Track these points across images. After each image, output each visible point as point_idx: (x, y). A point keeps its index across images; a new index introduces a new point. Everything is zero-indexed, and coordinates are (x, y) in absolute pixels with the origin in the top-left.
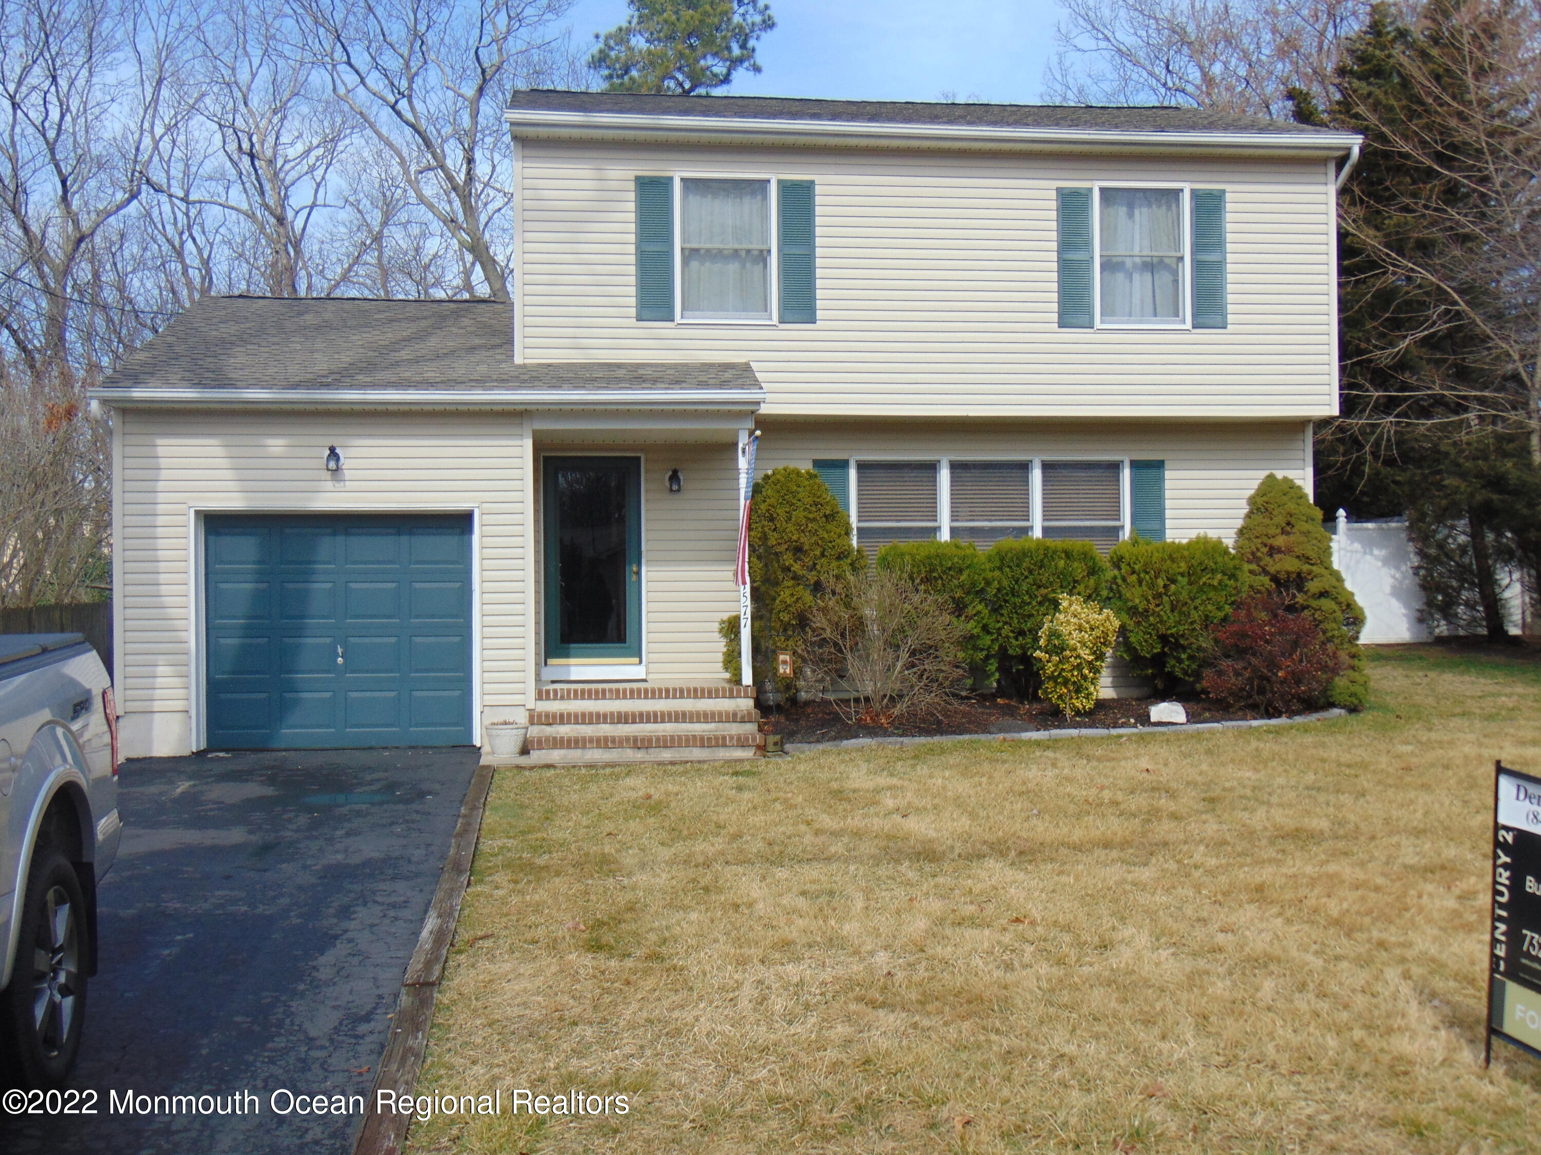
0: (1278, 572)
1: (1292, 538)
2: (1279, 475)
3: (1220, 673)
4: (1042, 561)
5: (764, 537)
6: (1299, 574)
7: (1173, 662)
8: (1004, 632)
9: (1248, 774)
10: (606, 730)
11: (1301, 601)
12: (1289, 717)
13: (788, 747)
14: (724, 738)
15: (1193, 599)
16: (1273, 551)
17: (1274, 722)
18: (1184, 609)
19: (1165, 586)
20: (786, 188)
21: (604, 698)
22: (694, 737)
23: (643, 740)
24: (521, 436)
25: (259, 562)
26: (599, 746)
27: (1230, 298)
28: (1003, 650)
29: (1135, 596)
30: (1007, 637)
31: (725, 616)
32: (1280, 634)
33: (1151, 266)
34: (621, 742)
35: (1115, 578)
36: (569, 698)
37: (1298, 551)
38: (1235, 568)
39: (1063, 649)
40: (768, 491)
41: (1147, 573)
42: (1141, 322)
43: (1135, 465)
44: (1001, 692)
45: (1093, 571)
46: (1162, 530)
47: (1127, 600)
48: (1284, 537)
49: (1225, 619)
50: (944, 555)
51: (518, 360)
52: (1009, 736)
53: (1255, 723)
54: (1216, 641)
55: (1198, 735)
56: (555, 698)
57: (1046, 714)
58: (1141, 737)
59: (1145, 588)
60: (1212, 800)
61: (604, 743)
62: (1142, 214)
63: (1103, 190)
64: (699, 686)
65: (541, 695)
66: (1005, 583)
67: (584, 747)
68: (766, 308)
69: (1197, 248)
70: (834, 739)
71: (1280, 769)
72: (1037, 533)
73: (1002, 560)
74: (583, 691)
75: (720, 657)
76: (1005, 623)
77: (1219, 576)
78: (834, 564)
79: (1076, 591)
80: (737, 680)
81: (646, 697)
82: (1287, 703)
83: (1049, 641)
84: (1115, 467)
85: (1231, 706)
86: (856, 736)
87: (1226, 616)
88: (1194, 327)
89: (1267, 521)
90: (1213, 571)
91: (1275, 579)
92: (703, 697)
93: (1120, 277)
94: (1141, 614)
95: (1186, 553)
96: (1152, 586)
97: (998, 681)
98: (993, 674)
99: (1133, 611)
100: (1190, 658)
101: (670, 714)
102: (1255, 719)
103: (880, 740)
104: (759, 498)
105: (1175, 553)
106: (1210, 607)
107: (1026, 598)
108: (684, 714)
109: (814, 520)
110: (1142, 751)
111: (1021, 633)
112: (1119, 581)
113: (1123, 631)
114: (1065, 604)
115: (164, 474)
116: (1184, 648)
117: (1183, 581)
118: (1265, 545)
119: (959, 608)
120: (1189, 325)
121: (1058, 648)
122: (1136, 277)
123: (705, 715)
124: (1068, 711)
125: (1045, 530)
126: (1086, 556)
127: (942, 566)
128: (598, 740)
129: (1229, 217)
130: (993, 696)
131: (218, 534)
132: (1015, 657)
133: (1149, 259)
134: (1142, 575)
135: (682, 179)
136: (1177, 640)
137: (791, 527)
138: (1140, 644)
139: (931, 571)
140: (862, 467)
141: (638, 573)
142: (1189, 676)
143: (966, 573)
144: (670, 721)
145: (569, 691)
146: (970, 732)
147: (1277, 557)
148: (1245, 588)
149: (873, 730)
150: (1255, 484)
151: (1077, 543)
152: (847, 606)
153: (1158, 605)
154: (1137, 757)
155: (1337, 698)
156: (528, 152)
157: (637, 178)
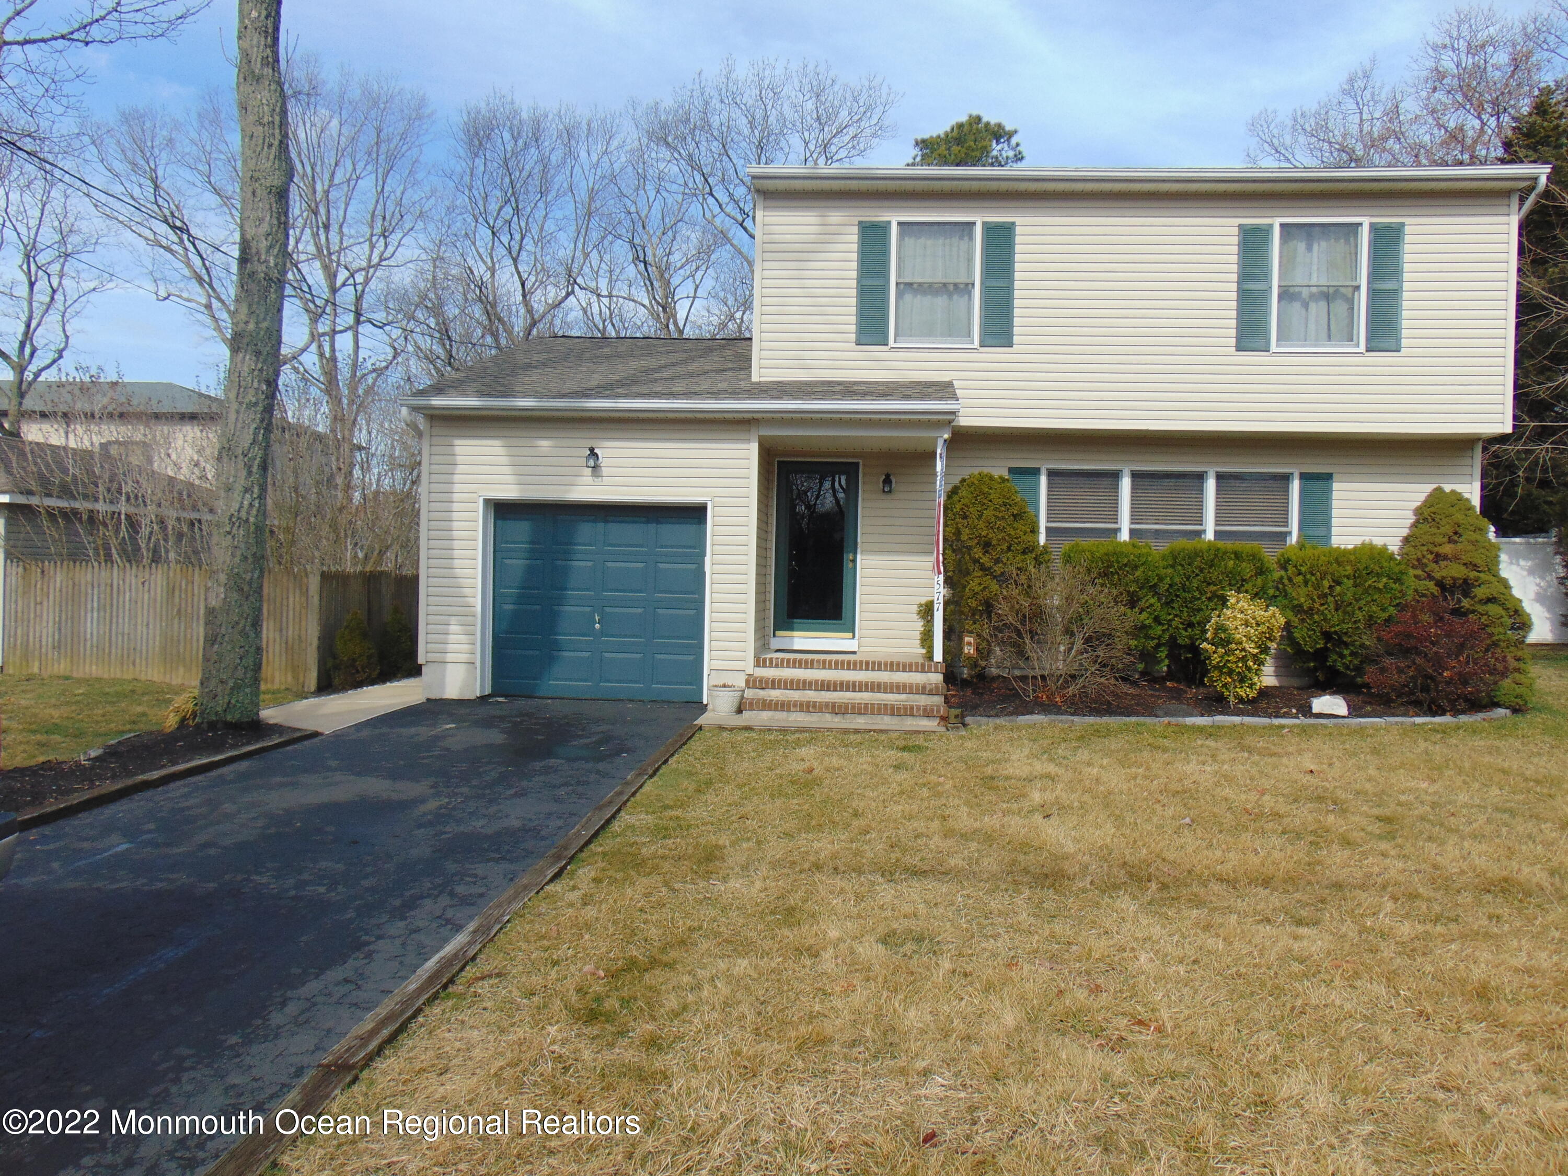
0: (1443, 578)
1: (1459, 546)
2: (1448, 488)
3: (1383, 670)
4: (1212, 561)
5: (958, 533)
6: (1465, 581)
7: (1335, 657)
8: (1174, 624)
9: (1424, 785)
10: (810, 695)
11: (1467, 606)
12: (1454, 716)
13: (968, 719)
14: (912, 708)
15: (1357, 600)
16: (1438, 558)
17: (1437, 719)
18: (1349, 609)
19: (1330, 587)
20: (989, 229)
21: (812, 668)
22: (886, 705)
23: (840, 707)
24: (749, 441)
25: (532, 542)
26: (801, 711)
27: (1405, 323)
28: (1173, 639)
29: (1301, 595)
30: (1177, 628)
31: (923, 600)
32: (1447, 636)
33: (1328, 296)
34: (821, 708)
35: (1281, 578)
36: (782, 666)
37: (1466, 558)
38: (1401, 573)
39: (1229, 643)
40: (963, 493)
41: (1313, 575)
42: (1315, 346)
43: (1304, 477)
44: (1170, 676)
45: (1261, 571)
46: (1328, 536)
47: (1293, 599)
48: (1451, 545)
49: (1388, 620)
50: (1122, 553)
51: (755, 378)
52: (1173, 720)
53: (1419, 720)
54: (1379, 639)
55: (1361, 731)
56: (771, 666)
57: (1211, 699)
58: (1303, 730)
59: (1310, 589)
60: (1388, 820)
61: (807, 707)
62: (1320, 248)
63: (1282, 225)
64: (895, 660)
65: (759, 663)
66: (1177, 580)
67: (789, 711)
68: (969, 334)
69: (1374, 276)
70: (1011, 714)
71: (1459, 781)
72: (1210, 536)
73: (1175, 559)
74: (795, 661)
75: (917, 635)
76: (1176, 616)
77: (1385, 580)
78: (1019, 557)
79: (1243, 589)
80: (930, 656)
81: (849, 669)
82: (1452, 703)
83: (1216, 634)
84: (1286, 478)
85: (1392, 701)
86: (1032, 713)
87: (1390, 616)
88: (1367, 351)
89: (1434, 530)
90: (1378, 575)
91: (1440, 584)
92: (898, 670)
93: (1297, 305)
94: (1306, 612)
95: (1352, 558)
96: (1317, 586)
97: (1168, 666)
98: (1163, 660)
99: (1298, 609)
100: (1352, 654)
101: (867, 684)
102: (1418, 715)
103: (1053, 717)
104: (956, 498)
105: (1341, 557)
106: (1374, 608)
107: (1196, 594)
108: (879, 684)
109: (1003, 518)
110: (1304, 746)
111: (1190, 625)
112: (1286, 581)
113: (1288, 626)
114: (1233, 601)
115: (459, 469)
116: (1346, 645)
117: (1349, 583)
118: (1432, 553)
119: (1133, 602)
120: (1362, 348)
121: (1225, 642)
122: (1313, 306)
123: (898, 686)
124: (1232, 699)
125: (1217, 533)
126: (1254, 557)
127: (1118, 562)
128: (801, 705)
129: (1407, 248)
130: (1164, 679)
131: (504, 519)
132: (1185, 646)
133: (1325, 289)
134: (1308, 576)
135: (899, 224)
136: (1340, 637)
137: (981, 524)
138: (1304, 639)
139: (1109, 567)
140: (1051, 474)
141: (854, 561)
142: (1351, 670)
143: (1141, 569)
144: (866, 691)
145: (782, 660)
146: (1137, 714)
147: (1443, 564)
148: (1410, 592)
149: (1048, 708)
150: (1422, 497)
151: (1247, 546)
152: (1028, 594)
153: (1322, 605)
154: (1300, 752)
155: (1502, 699)
156: (769, 203)
157: (860, 223)
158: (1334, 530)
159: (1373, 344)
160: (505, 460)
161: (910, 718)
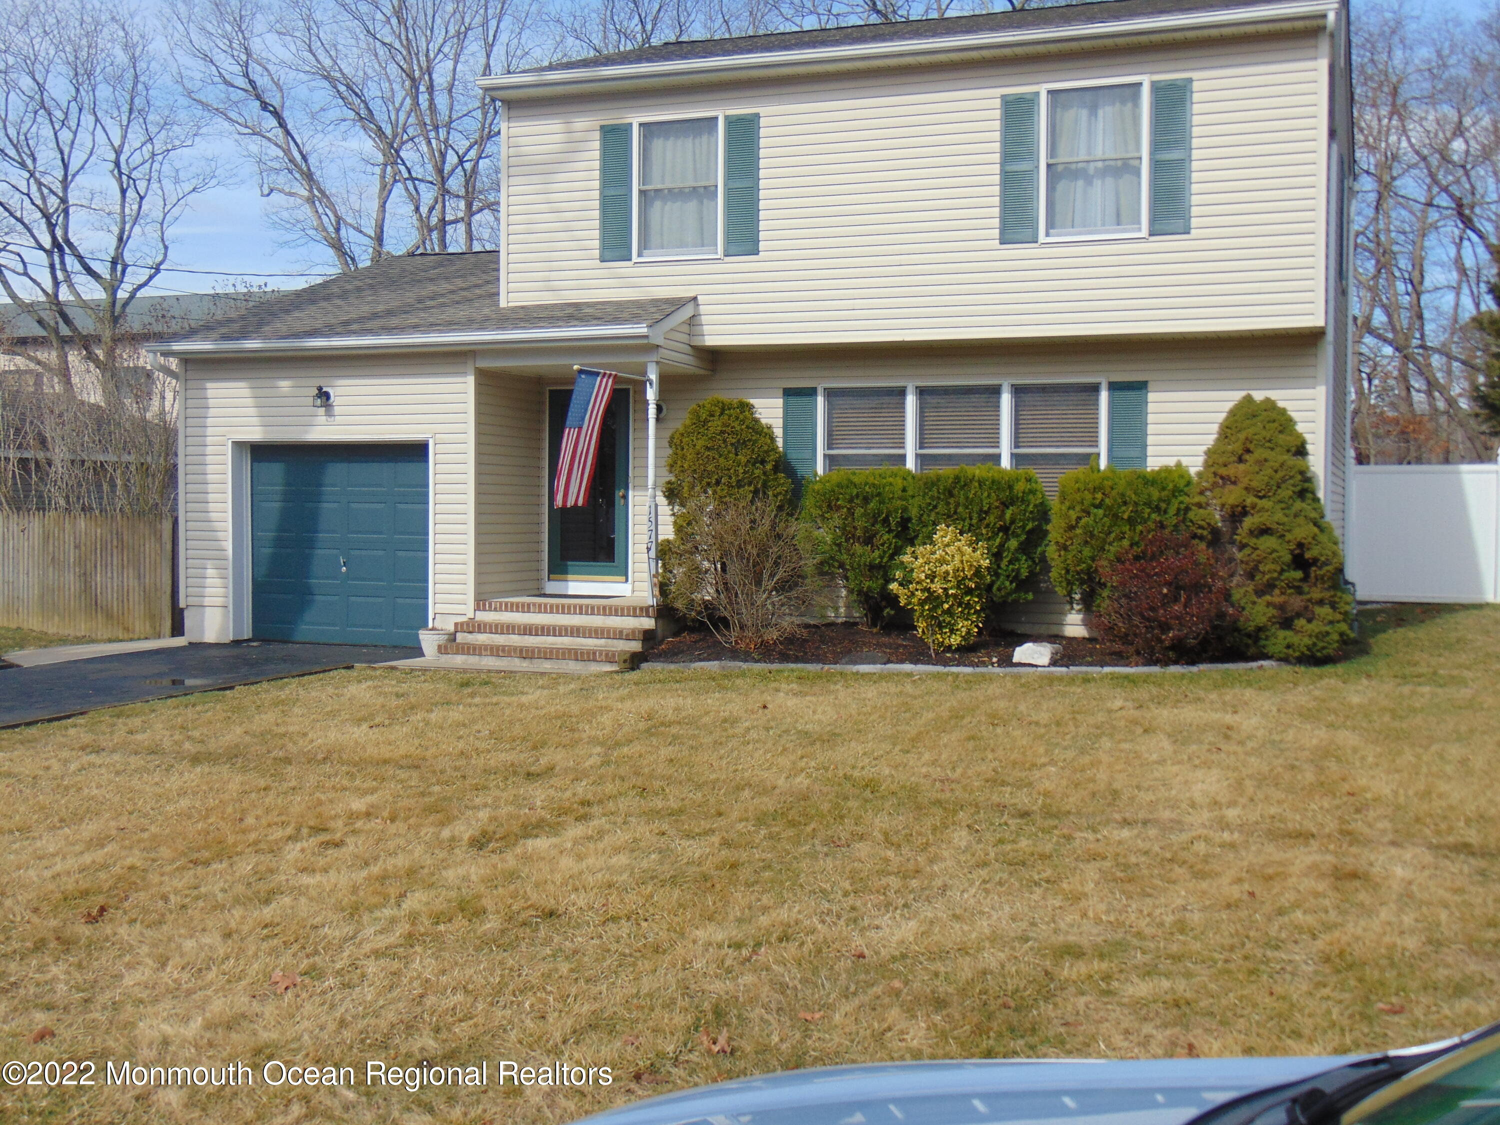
1: (1245, 466)
2: (1259, 396)
6: (1243, 508)
10: (515, 640)
13: (646, 665)
14: (594, 653)
15: (1107, 534)
16: (1225, 481)
18: (1099, 544)
19: (1078, 518)
20: (731, 122)
22: (570, 650)
23: (527, 651)
24: (465, 374)
25: (285, 485)
27: (1194, 200)
33: (1114, 170)
34: (509, 652)
36: (501, 610)
37: (1249, 481)
39: (912, 582)
42: (1091, 233)
43: (1113, 387)
46: (1143, 457)
48: (1238, 466)
51: (503, 304)
56: (490, 610)
62: (1107, 113)
63: (1051, 92)
65: (480, 606)
66: (914, 512)
67: (480, 655)
68: (714, 243)
69: (1156, 146)
70: (699, 660)
72: (1003, 460)
74: (512, 604)
83: (900, 573)
84: (1092, 389)
88: (1150, 235)
92: (610, 615)
93: (1080, 183)
108: (578, 629)
115: (212, 412)
120: (1144, 233)
122: (1098, 183)
123: (596, 631)
124: (932, 646)
125: (1015, 458)
129: (1194, 108)
131: (262, 462)
133: (1112, 163)
135: (640, 125)
140: (834, 393)
141: (625, 497)
145: (501, 604)
149: (736, 654)
150: (1231, 407)
155: (1271, 650)
156: (513, 113)
157: (602, 127)
158: (1150, 450)
159: (1157, 227)
160: (250, 402)
161: (593, 663)
